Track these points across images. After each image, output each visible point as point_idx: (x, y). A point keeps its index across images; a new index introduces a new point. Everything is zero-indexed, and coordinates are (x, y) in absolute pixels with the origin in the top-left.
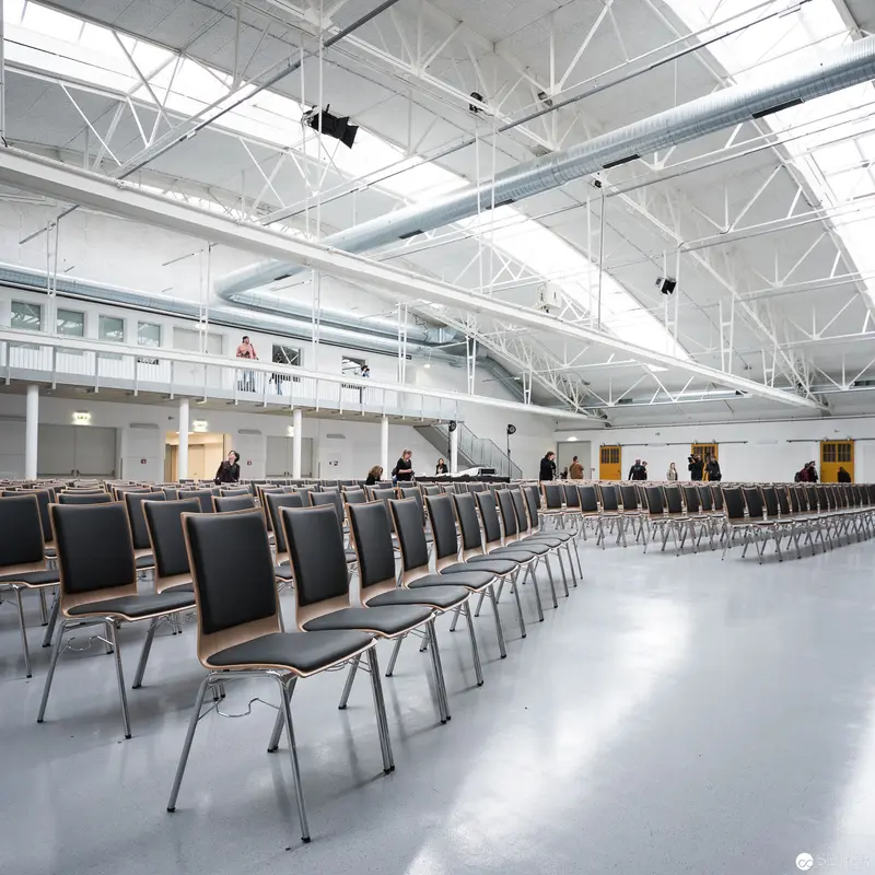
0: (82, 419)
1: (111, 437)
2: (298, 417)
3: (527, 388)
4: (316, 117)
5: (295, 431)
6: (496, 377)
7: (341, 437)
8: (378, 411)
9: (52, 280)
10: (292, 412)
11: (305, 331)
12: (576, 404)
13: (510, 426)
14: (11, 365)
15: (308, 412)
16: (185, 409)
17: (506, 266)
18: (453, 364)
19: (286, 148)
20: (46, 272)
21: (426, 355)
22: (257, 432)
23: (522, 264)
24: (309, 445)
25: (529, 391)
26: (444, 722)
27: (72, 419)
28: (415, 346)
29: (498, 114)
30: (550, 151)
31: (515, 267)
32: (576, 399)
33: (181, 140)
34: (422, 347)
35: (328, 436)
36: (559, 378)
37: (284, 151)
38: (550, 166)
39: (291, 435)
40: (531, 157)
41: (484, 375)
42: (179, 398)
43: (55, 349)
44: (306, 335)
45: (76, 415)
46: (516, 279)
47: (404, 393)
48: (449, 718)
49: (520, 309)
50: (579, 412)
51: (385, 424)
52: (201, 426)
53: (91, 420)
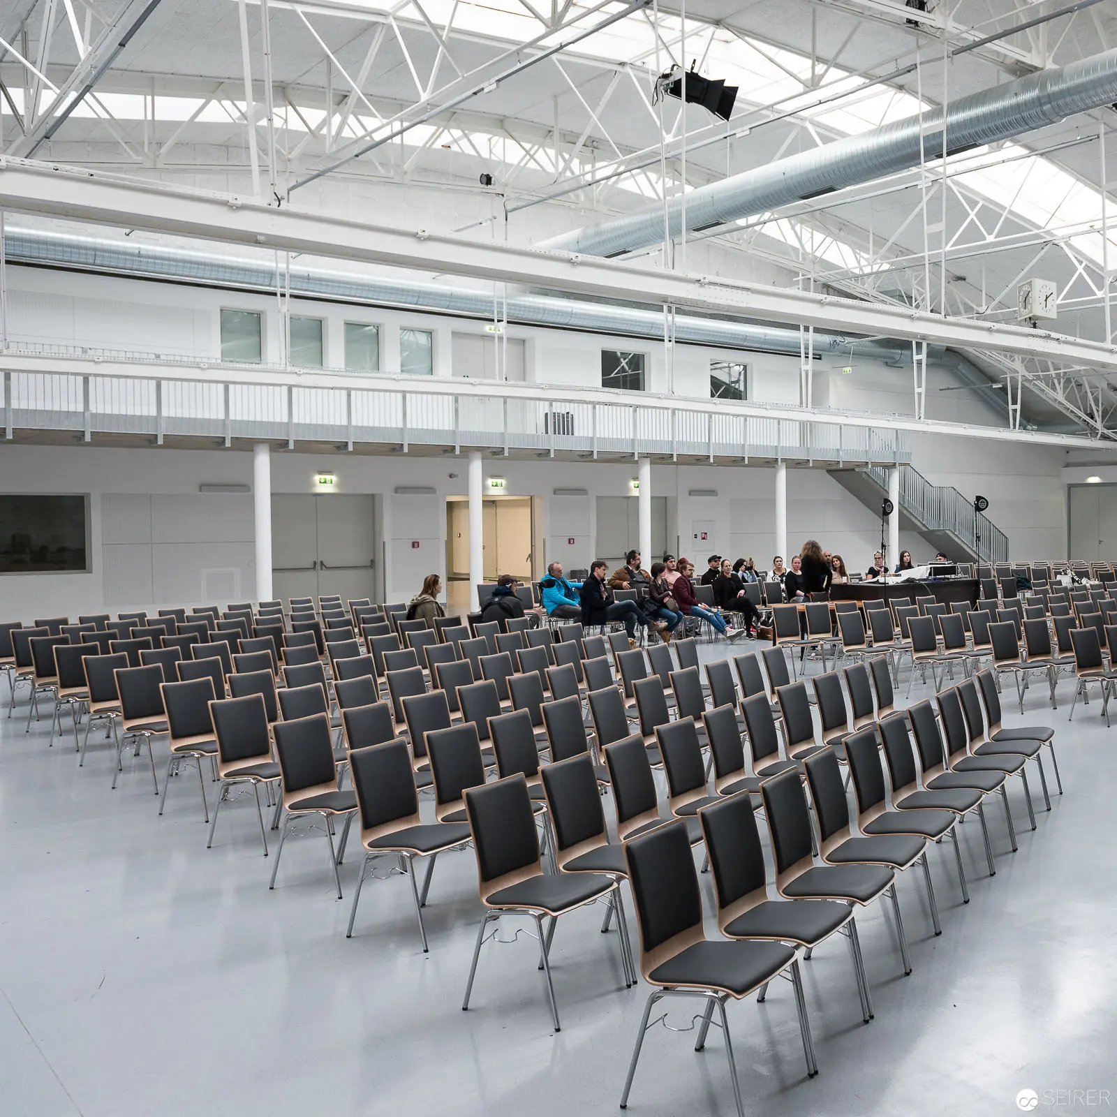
0: (326, 484)
1: (368, 507)
2: (646, 470)
3: (1014, 402)
4: (678, 83)
5: (642, 488)
6: (964, 382)
7: (712, 492)
8: (771, 455)
9: (283, 275)
10: (637, 462)
11: (652, 325)
12: (1099, 425)
13: (978, 498)
14: (232, 417)
15: (660, 459)
16: (476, 467)
17: (972, 215)
18: (891, 364)
19: (622, 64)
20: (274, 264)
21: (846, 353)
22: (582, 491)
23: (1004, 208)
24: (663, 507)
25: (1018, 407)
26: (866, 1022)
27: (312, 485)
28: (827, 339)
29: (951, 26)
30: (1036, 69)
31: (990, 214)
32: (1098, 416)
33: (475, 93)
34: (839, 339)
35: (691, 493)
36: (1068, 381)
37: (619, 68)
38: (1033, 94)
39: (635, 493)
40: (1006, 78)
41: (944, 379)
42: (467, 451)
43: (290, 388)
44: (654, 332)
45: (317, 478)
46: (990, 239)
47: (811, 423)
48: (872, 1017)
49: (989, 330)
50: (1105, 437)
51: (782, 475)
52: (498, 488)
53: (339, 485)
